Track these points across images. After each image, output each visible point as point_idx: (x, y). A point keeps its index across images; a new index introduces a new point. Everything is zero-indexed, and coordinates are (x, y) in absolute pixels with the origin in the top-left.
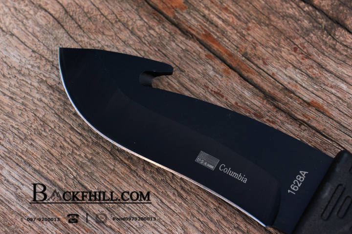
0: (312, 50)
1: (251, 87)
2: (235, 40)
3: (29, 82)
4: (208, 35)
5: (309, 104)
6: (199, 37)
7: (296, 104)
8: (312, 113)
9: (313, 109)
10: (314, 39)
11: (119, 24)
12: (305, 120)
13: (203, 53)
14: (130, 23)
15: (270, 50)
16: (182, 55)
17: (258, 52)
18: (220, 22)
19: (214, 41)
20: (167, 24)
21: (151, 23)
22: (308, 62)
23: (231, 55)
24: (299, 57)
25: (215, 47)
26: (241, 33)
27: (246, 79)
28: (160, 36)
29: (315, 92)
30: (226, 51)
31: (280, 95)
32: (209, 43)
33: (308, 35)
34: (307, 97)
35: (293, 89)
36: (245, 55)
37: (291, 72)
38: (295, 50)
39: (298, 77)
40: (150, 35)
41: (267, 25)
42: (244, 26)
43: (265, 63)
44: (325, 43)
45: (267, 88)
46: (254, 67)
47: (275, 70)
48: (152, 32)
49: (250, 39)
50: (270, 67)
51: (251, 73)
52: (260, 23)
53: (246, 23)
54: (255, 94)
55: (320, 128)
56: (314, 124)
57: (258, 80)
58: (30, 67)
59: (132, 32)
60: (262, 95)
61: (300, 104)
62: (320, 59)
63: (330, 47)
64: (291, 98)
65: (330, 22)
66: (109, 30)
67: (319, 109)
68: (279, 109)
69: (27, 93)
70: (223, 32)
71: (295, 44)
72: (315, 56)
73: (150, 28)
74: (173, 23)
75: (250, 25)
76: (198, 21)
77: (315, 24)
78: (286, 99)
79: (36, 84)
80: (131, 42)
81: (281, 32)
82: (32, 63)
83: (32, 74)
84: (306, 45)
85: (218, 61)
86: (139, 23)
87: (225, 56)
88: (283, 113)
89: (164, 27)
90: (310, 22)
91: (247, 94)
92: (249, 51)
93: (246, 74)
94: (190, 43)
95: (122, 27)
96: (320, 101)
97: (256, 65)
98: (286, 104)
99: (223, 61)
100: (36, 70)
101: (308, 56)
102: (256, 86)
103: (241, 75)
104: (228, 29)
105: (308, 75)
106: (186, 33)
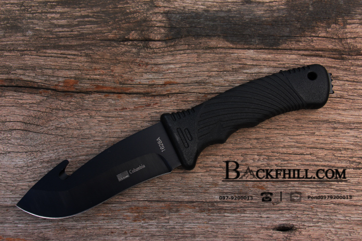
0: (147, 60)
1: (135, 95)
2: (111, 80)
3: (36, 167)
4: (98, 87)
5: (165, 84)
6: (95, 90)
7: (159, 89)
8: (169, 87)
9: (168, 86)
10: (143, 55)
11: (54, 110)
12: (169, 92)
13: (102, 96)
14: (59, 107)
15: (129, 73)
16: (93, 104)
17: (125, 78)
18: (98, 77)
19: (102, 87)
20: (76, 95)
21: (68, 100)
22: (149, 67)
23: (115, 88)
24: (144, 67)
25: (105, 89)
26: (111, 75)
27: (130, 94)
28: (77, 103)
29: (163, 77)
30: (111, 88)
31: (150, 90)
32: (101, 89)
33: (139, 55)
34: (161, 82)
35: (153, 83)
36: (120, 83)
37: (146, 76)
38: (139, 65)
39: (151, 76)
40: (72, 105)
41: (119, 63)
42: (109, 70)
43: (132, 81)
44: (149, 53)
45: (141, 91)
46: (129, 86)
47: (139, 81)
48: (72, 103)
49: (117, 75)
50: (135, 81)
51: (130, 89)
52: (115, 64)
53: (109, 69)
54: (139, 97)
55: (177, 91)
56: (174, 92)
57: (135, 90)
58: (30, 161)
59: (63, 110)
60: (142, 95)
61: (161, 87)
62: (153, 62)
63: (153, 53)
64: (155, 87)
65: (143, 42)
66: (52, 117)
67: (170, 84)
68: (154, 96)
69: (40, 173)
70: (103, 80)
71: (137, 63)
72: (150, 62)
73: (70, 102)
74: (78, 93)
75: (112, 68)
76: (88, 84)
77: (138, 48)
78: (153, 90)
79: (40, 166)
80: (67, 115)
81: (127, 62)
82: (30, 158)
83: (34, 162)
84: (142, 60)
85: (112, 95)
86: (63, 103)
87: (113, 90)
88: (157, 97)
89: (75, 97)
90: (135, 48)
91: (136, 100)
92: (121, 80)
93: (128, 92)
94: (93, 96)
95: (57, 111)
96: (168, 80)
97: (129, 84)
98: (155, 92)
99: (114, 93)
100: (35, 159)
101: (147, 64)
102: (137, 93)
103: (126, 94)
104: (104, 77)
105: (154, 72)
106: (88, 93)
